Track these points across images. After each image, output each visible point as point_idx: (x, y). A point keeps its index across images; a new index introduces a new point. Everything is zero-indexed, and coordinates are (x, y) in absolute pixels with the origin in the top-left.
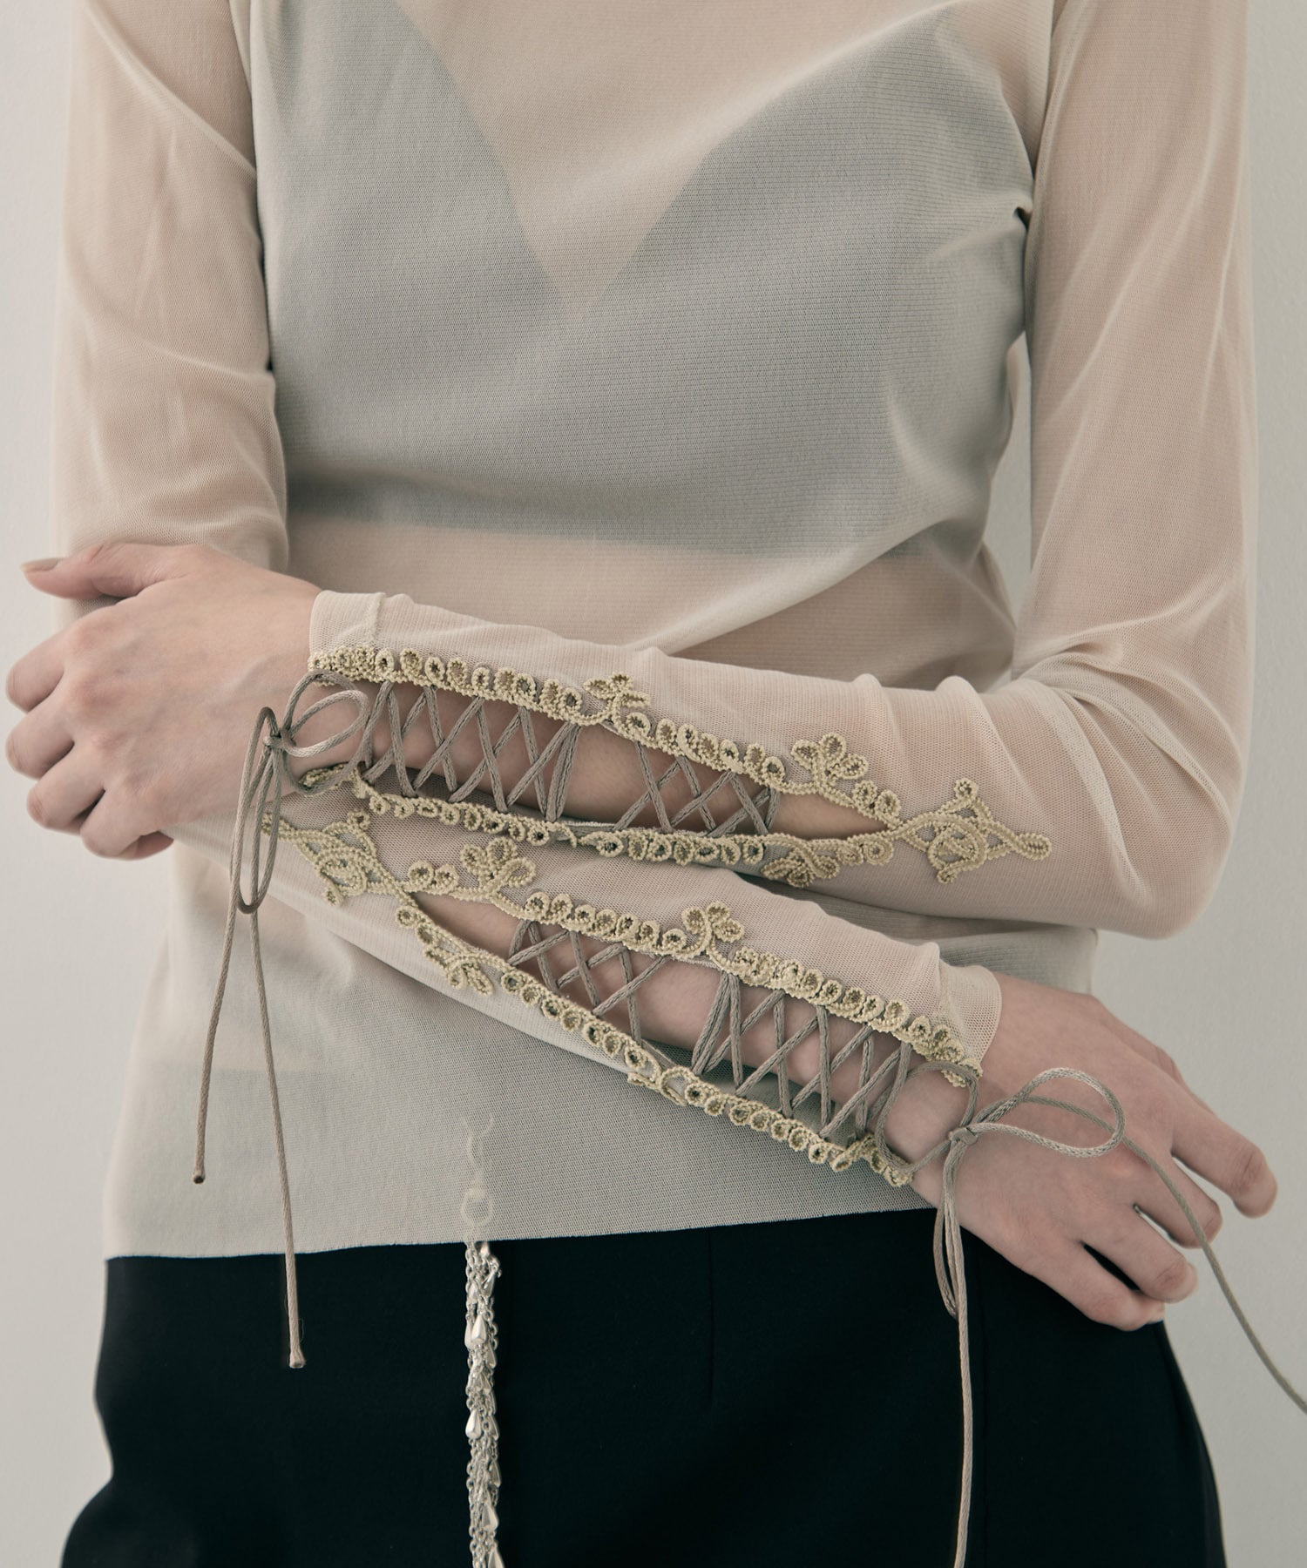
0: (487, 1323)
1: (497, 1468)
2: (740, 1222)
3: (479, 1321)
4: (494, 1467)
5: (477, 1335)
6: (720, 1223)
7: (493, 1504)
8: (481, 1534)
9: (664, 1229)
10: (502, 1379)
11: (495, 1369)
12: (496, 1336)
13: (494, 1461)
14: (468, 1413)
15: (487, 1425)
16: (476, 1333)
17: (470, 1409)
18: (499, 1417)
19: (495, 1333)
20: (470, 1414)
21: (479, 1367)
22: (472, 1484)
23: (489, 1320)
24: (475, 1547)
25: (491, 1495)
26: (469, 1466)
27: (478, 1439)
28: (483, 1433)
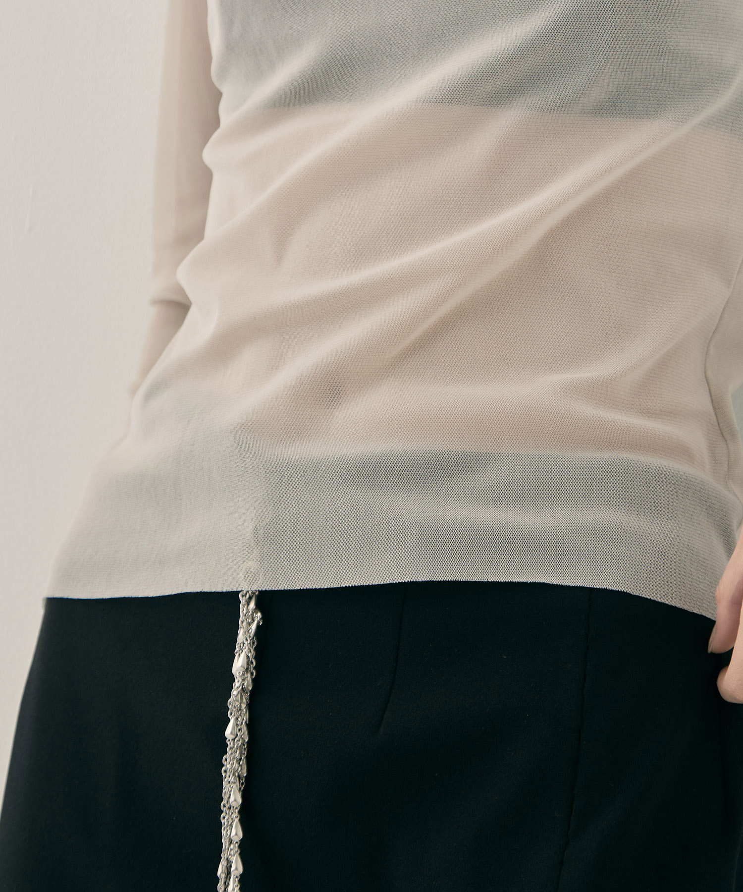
0: (248, 657)
1: (245, 763)
2: (428, 579)
3: (243, 655)
4: (243, 762)
5: (240, 665)
6: (414, 580)
7: (240, 788)
8: (230, 808)
9: (376, 583)
10: (255, 699)
11: (251, 691)
12: (255, 668)
13: (243, 757)
14: (229, 720)
15: (240, 730)
16: (239, 664)
17: (230, 718)
18: (250, 726)
19: (254, 665)
20: (230, 721)
21: (238, 687)
22: (225, 771)
23: (250, 655)
24: (224, 818)
25: (240, 782)
26: (224, 757)
27: (234, 740)
28: (237, 735)
